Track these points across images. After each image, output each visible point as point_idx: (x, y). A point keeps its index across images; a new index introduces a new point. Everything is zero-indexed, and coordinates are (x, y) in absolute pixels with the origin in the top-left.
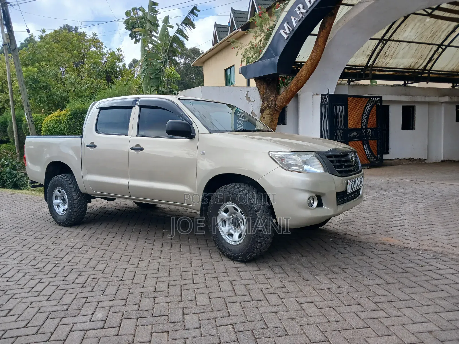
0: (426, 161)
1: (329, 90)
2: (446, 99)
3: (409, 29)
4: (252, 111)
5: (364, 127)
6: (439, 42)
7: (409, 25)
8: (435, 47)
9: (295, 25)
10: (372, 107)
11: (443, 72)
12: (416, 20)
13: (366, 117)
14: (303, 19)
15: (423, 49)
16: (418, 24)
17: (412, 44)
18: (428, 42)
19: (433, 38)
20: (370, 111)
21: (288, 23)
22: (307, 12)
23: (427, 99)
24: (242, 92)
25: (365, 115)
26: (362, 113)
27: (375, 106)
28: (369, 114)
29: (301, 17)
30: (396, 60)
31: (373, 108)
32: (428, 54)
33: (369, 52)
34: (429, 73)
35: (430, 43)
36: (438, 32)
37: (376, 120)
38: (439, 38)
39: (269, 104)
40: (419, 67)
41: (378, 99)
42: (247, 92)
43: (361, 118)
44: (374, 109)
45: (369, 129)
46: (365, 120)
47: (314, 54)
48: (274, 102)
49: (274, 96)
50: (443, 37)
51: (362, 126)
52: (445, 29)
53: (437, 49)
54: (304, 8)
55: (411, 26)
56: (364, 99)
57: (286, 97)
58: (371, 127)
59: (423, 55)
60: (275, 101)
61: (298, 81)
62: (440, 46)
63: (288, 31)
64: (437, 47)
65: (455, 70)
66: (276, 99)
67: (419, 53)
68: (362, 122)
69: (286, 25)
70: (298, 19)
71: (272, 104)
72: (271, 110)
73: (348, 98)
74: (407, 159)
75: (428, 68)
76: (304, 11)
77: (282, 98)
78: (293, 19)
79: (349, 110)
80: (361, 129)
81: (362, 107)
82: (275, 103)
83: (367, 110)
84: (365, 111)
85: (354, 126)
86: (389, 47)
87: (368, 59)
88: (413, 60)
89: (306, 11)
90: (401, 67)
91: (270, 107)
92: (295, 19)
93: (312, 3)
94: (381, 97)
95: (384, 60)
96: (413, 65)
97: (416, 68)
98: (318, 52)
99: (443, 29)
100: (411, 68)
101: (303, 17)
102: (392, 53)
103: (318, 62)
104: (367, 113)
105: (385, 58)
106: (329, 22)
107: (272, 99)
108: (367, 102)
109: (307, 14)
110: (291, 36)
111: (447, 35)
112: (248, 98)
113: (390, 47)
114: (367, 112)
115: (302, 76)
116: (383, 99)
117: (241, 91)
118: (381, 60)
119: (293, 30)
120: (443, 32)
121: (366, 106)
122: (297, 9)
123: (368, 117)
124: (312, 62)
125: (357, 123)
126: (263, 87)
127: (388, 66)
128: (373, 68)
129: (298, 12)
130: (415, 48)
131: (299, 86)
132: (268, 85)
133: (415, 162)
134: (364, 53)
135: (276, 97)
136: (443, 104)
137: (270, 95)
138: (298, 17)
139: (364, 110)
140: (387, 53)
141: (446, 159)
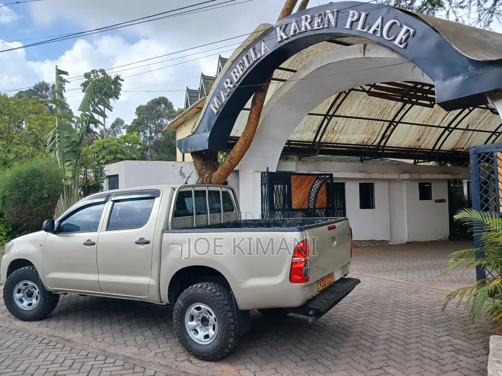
0: (389, 243)
1: (268, 168)
2: (406, 176)
3: (355, 105)
5: (312, 207)
6: (390, 119)
7: (354, 101)
8: (387, 124)
9: (224, 99)
10: (321, 185)
11: (400, 149)
12: (361, 97)
13: (313, 196)
14: (231, 94)
15: (374, 125)
16: (364, 100)
17: (361, 120)
18: (378, 119)
19: (383, 114)
20: (318, 190)
21: (218, 97)
23: (385, 176)
24: (175, 167)
25: (312, 194)
26: (309, 192)
27: (325, 183)
28: (317, 193)
29: (228, 92)
30: (346, 137)
31: (322, 187)
32: (380, 130)
33: (316, 128)
34: (383, 150)
35: (381, 119)
36: (387, 108)
37: (326, 199)
38: (389, 114)
39: (204, 181)
40: (373, 143)
41: (327, 176)
42: (182, 167)
43: (308, 197)
44: (324, 188)
45: (317, 209)
46: (313, 199)
47: (246, 131)
48: (208, 180)
49: (209, 172)
50: (393, 114)
51: (309, 206)
52: (394, 106)
53: (389, 126)
54: (231, 83)
55: (357, 102)
56: (310, 177)
57: (221, 174)
58: (320, 207)
59: (375, 131)
61: (231, 158)
62: (391, 122)
63: (217, 106)
64: (389, 123)
65: (412, 147)
66: (212, 176)
67: (370, 130)
68: (309, 201)
69: (215, 99)
70: (226, 94)
73: (292, 176)
74: (368, 241)
75: (382, 144)
76: (231, 86)
77: (217, 175)
78: (222, 93)
79: (292, 188)
80: (308, 209)
81: (308, 186)
82: (211, 180)
83: (315, 189)
84: (313, 190)
85: (299, 206)
86: (336, 123)
87: (314, 135)
88: (364, 136)
89: (233, 85)
90: (353, 143)
92: (224, 94)
93: (238, 78)
94: (331, 175)
95: (332, 136)
96: (365, 141)
97: (369, 144)
98: (251, 129)
99: (392, 106)
100: (364, 144)
101: (231, 92)
102: (340, 128)
103: (252, 139)
104: (314, 192)
105: (334, 134)
106: (259, 98)
107: (207, 175)
108: (314, 179)
109: (234, 89)
110: (221, 110)
111: (397, 111)
112: (182, 173)
113: (338, 123)
114: (315, 190)
115: (235, 153)
116: (334, 176)
118: (329, 136)
119: (222, 105)
120: (392, 108)
121: (313, 184)
122: (225, 84)
123: (316, 196)
124: (245, 139)
125: (303, 203)
126: (199, 163)
127: (338, 142)
128: (320, 144)
129: (226, 86)
130: (365, 124)
131: (233, 163)
133: (377, 244)
134: (310, 129)
135: (210, 174)
136: (404, 181)
137: (205, 172)
138: (226, 92)
139: (311, 190)
140: (335, 129)
141: (411, 240)
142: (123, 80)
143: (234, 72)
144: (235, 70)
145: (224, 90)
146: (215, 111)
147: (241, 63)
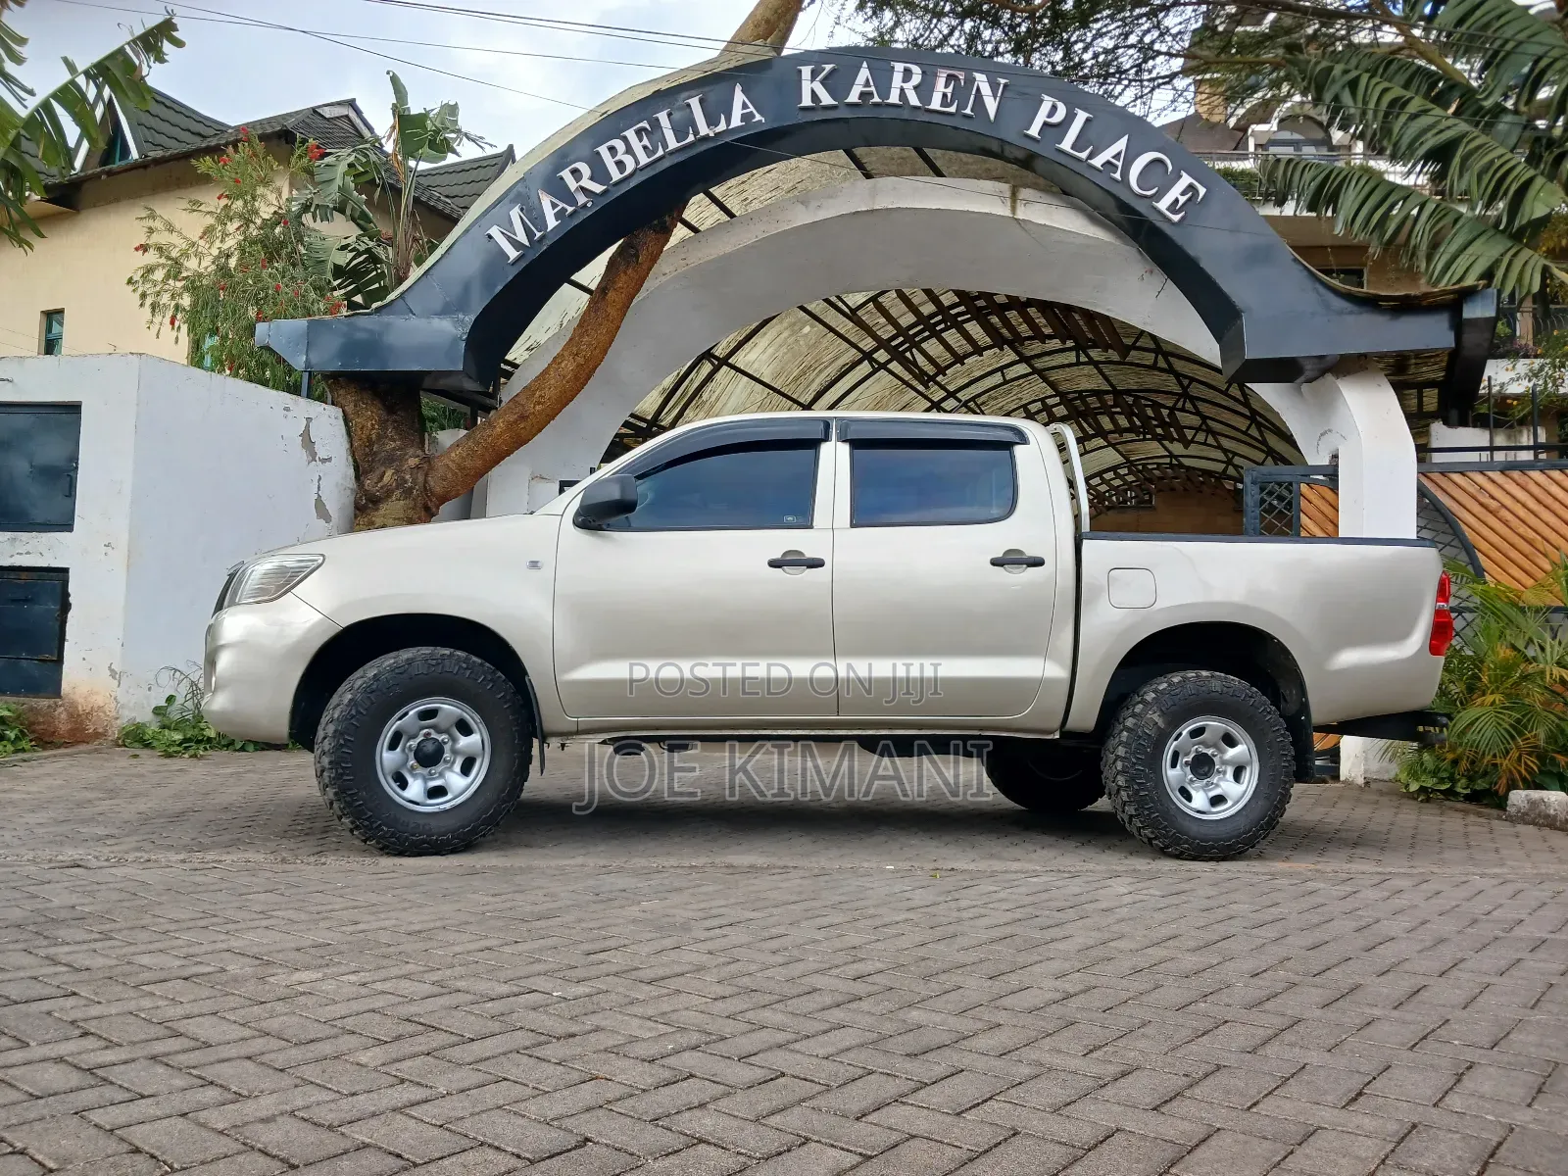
3: (764, 342)
4: (319, 496)
6: (805, 399)
9: (552, 223)
12: (786, 323)
14: (589, 213)
16: (786, 334)
18: (786, 392)
21: (525, 209)
22: (605, 192)
24: (289, 414)
29: (579, 203)
36: (812, 370)
39: (406, 482)
42: (309, 419)
47: (586, 339)
48: (421, 477)
49: (421, 454)
50: (815, 387)
52: (826, 367)
54: (594, 179)
57: (468, 463)
60: (426, 475)
61: (521, 419)
63: (522, 238)
66: (431, 467)
69: (515, 212)
70: (569, 210)
71: (414, 481)
72: (409, 502)
76: (596, 188)
77: (453, 466)
78: (546, 200)
82: (426, 482)
89: (601, 188)
91: (408, 493)
92: (554, 205)
93: (626, 173)
98: (603, 336)
99: (823, 366)
101: (589, 205)
103: (595, 369)
107: (413, 462)
109: (603, 202)
110: (533, 256)
112: (307, 441)
115: (537, 406)
117: (287, 409)
119: (542, 240)
122: (567, 174)
124: (579, 365)
129: (572, 185)
132: (390, 410)
135: (427, 461)
137: (400, 448)
138: (569, 200)
140: (705, 397)
142: (179, 44)
143: (612, 150)
144: (619, 144)
145: (560, 192)
146: (513, 254)
147: (645, 129)
